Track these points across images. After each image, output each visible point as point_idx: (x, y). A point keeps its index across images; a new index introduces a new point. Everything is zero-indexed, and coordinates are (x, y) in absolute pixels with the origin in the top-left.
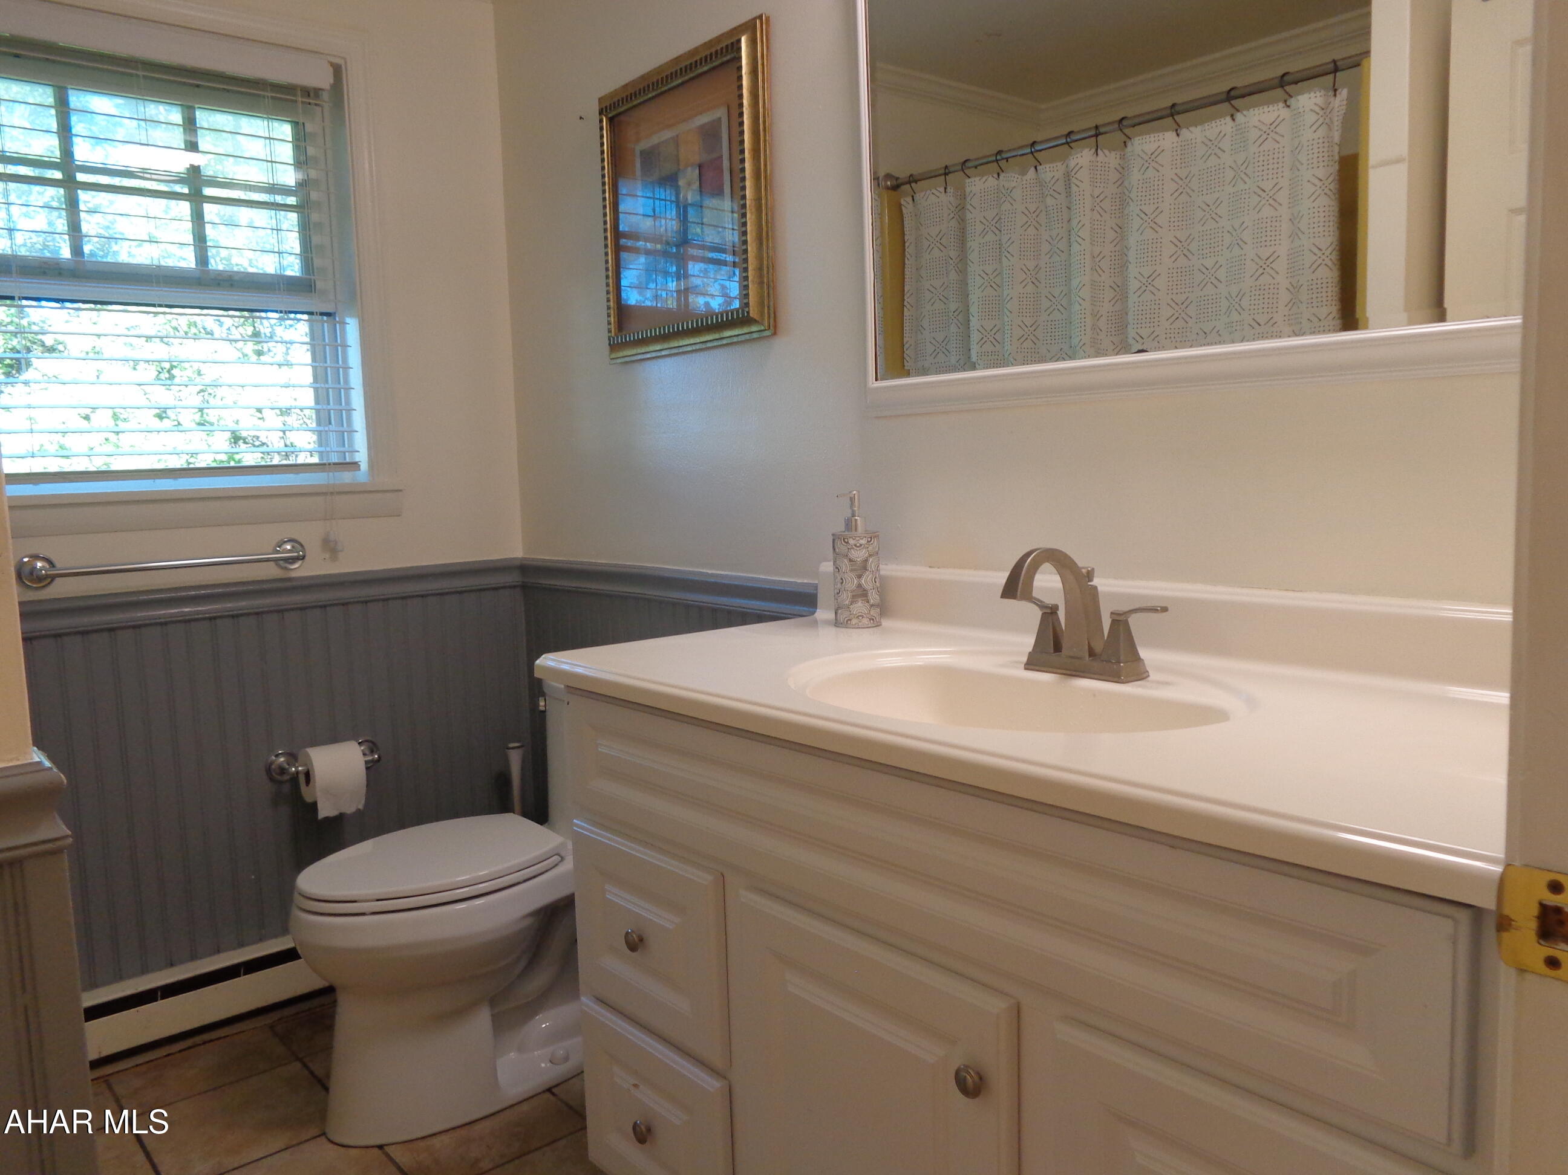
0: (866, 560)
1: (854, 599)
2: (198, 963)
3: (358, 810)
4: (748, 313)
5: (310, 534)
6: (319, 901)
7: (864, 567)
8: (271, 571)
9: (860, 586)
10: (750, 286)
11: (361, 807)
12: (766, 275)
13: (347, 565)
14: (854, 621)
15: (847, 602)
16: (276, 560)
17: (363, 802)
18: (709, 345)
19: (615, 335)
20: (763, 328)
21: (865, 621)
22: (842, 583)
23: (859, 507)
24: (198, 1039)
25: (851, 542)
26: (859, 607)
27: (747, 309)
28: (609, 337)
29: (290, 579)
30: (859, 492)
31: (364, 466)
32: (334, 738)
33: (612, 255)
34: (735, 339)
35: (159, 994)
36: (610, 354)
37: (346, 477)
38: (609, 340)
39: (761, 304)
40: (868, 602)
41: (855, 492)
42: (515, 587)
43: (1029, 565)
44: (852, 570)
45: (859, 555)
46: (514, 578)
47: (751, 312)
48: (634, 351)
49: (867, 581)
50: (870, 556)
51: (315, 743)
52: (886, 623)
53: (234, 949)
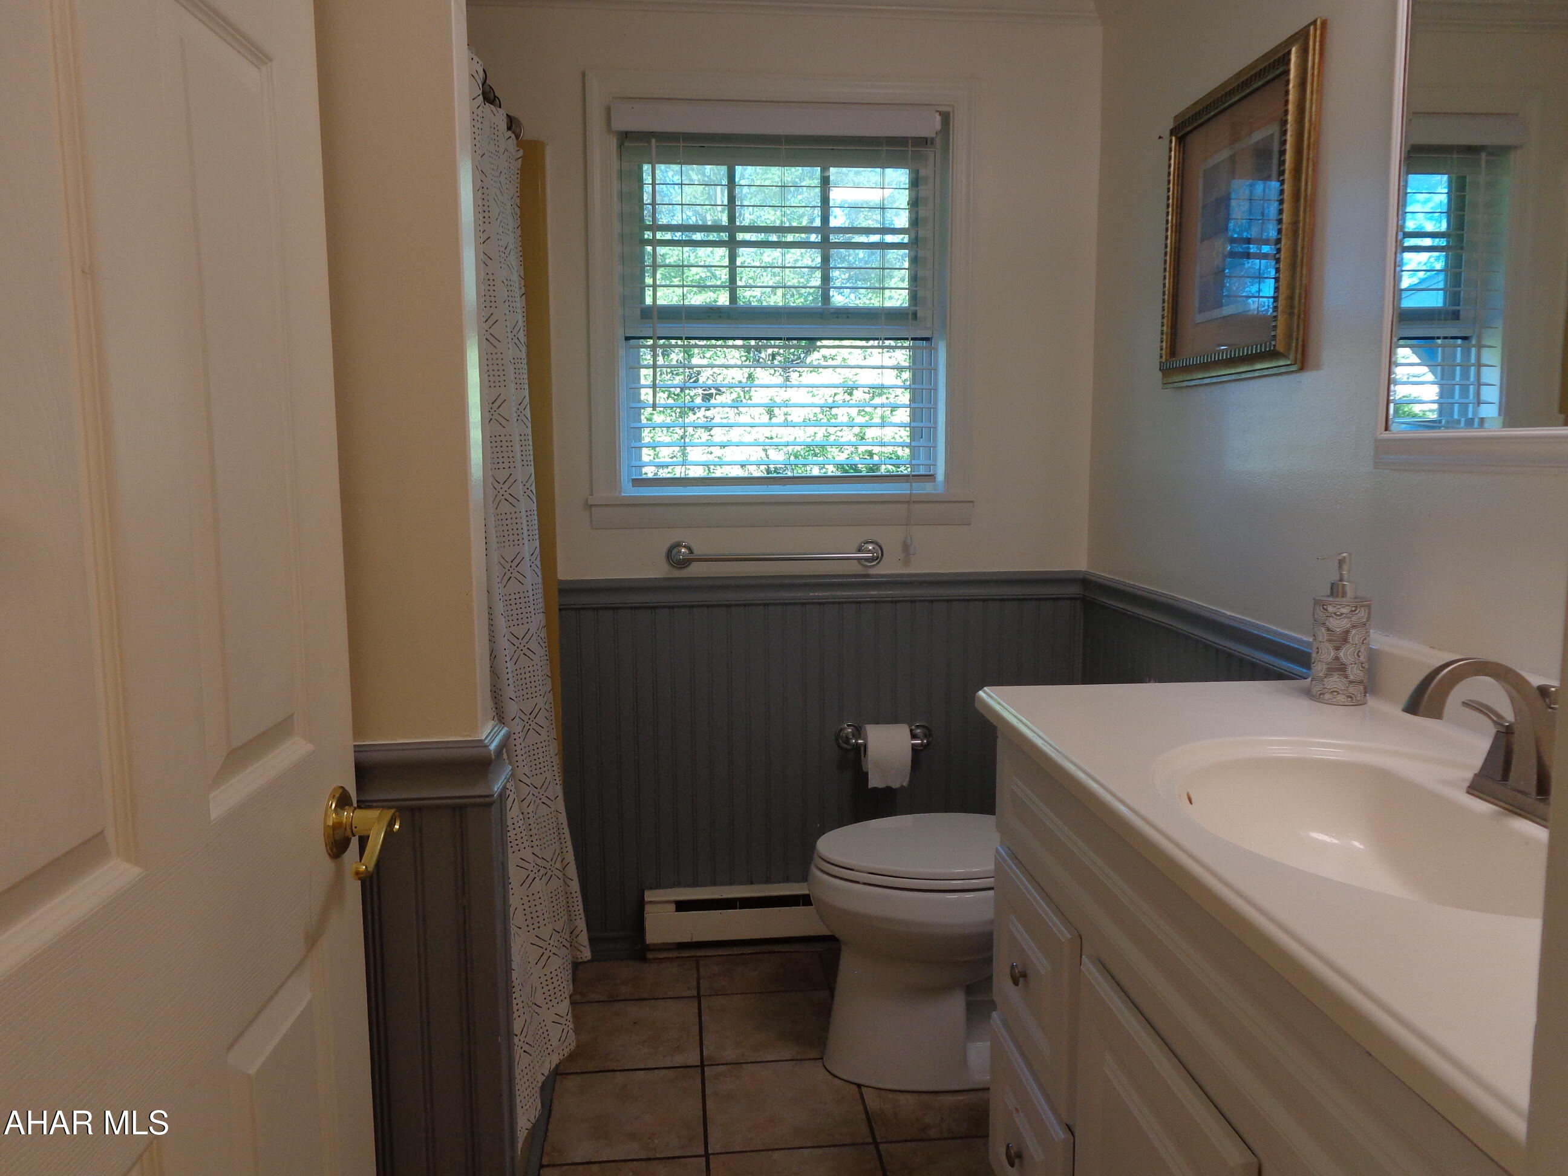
0: (1347, 632)
1: (1330, 671)
2: (770, 886)
3: (902, 787)
4: (1274, 346)
5: (891, 538)
6: (828, 862)
7: (1344, 637)
8: (853, 568)
9: (1337, 658)
10: (1279, 318)
11: (905, 784)
12: (1296, 305)
13: (920, 567)
14: (1327, 696)
15: (1321, 674)
16: (858, 559)
17: (907, 779)
18: (1243, 376)
19: (1166, 360)
20: (1289, 363)
21: (1341, 698)
22: (1318, 653)
23: (1349, 571)
24: (765, 948)
25: (1331, 609)
26: (1335, 681)
27: (1273, 343)
28: (1160, 362)
29: (868, 576)
30: (1350, 555)
31: (940, 476)
32: (893, 719)
33: (1169, 279)
34: (1266, 372)
35: (738, 903)
36: (1163, 379)
37: (928, 488)
38: (1160, 365)
39: (1289, 336)
40: (1346, 677)
41: (1345, 555)
42: (1076, 599)
43: (1444, 676)
44: (1330, 641)
45: (1338, 625)
46: (1073, 590)
47: (1278, 346)
48: (1181, 378)
49: (1346, 654)
50: (1354, 627)
51: (877, 721)
52: (1372, 702)
53: (798, 882)
